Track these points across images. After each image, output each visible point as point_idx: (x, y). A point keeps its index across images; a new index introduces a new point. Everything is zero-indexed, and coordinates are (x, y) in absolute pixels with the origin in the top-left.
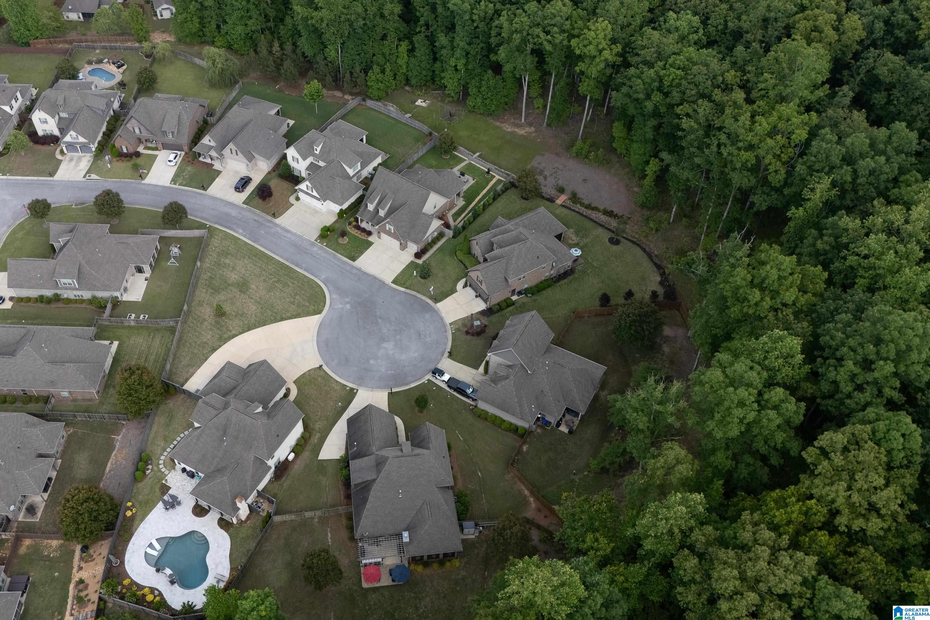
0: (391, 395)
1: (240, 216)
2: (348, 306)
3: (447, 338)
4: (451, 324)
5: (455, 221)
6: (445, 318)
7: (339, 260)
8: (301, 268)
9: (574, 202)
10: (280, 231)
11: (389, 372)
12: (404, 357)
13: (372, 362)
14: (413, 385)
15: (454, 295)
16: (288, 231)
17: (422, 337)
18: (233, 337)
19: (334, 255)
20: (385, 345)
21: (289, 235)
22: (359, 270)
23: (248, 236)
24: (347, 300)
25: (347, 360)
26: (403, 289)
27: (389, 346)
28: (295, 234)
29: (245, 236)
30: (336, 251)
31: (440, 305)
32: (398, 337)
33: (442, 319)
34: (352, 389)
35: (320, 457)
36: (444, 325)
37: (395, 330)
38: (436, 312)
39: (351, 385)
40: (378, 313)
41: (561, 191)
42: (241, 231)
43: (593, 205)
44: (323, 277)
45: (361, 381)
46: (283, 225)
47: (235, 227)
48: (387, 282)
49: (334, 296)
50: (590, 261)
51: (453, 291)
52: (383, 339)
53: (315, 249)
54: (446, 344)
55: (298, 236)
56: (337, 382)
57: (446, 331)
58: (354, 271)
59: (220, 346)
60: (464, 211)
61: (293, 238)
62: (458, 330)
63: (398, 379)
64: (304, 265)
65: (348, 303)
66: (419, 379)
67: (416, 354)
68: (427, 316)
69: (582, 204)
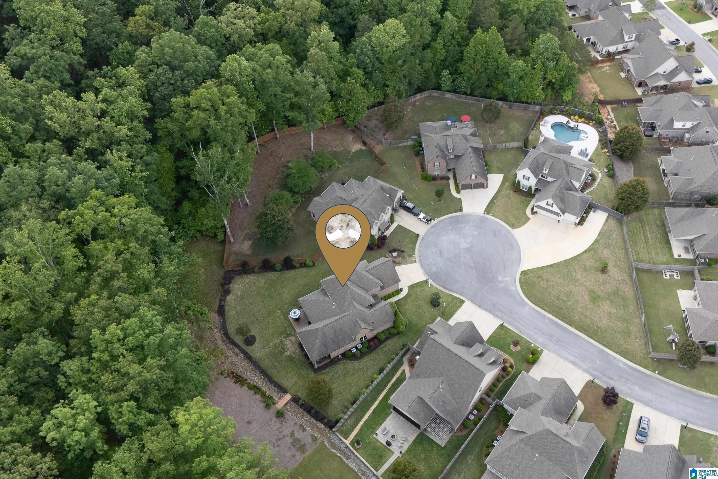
0: (461, 210)
1: (628, 385)
2: (500, 279)
3: (419, 251)
4: (415, 262)
5: (404, 371)
6: (420, 268)
7: (516, 327)
8: (549, 318)
9: (271, 398)
10: (581, 364)
11: (463, 226)
12: (452, 237)
13: (476, 233)
14: (446, 217)
15: (410, 284)
16: (574, 363)
17: (438, 252)
18: (585, 251)
19: (521, 332)
20: (467, 246)
21: (571, 358)
22: (496, 316)
23: (612, 359)
24: (502, 285)
25: (495, 234)
26: (455, 295)
27: (464, 245)
28: (566, 359)
29: (615, 358)
30: (521, 336)
31: (423, 278)
32: (457, 252)
33: (422, 267)
34: (488, 213)
35: (503, 175)
36: (420, 261)
37: (460, 257)
38: (427, 273)
39: (490, 217)
40: (475, 271)
41: (280, 414)
42: (620, 365)
43: (252, 392)
44: (527, 308)
45: (482, 220)
46: (580, 371)
47: (629, 370)
48: (469, 302)
49: (514, 288)
50: (282, 317)
51: (411, 287)
52: (468, 250)
53: (541, 340)
54: (420, 246)
55: (561, 356)
56: (499, 218)
57: (420, 256)
58: (499, 314)
59: (593, 244)
60: (393, 385)
61: (565, 354)
62: (410, 256)
63: (456, 221)
64: (547, 321)
65: (501, 282)
66: (441, 221)
67: (443, 238)
68: (434, 269)
69: (263, 395)
